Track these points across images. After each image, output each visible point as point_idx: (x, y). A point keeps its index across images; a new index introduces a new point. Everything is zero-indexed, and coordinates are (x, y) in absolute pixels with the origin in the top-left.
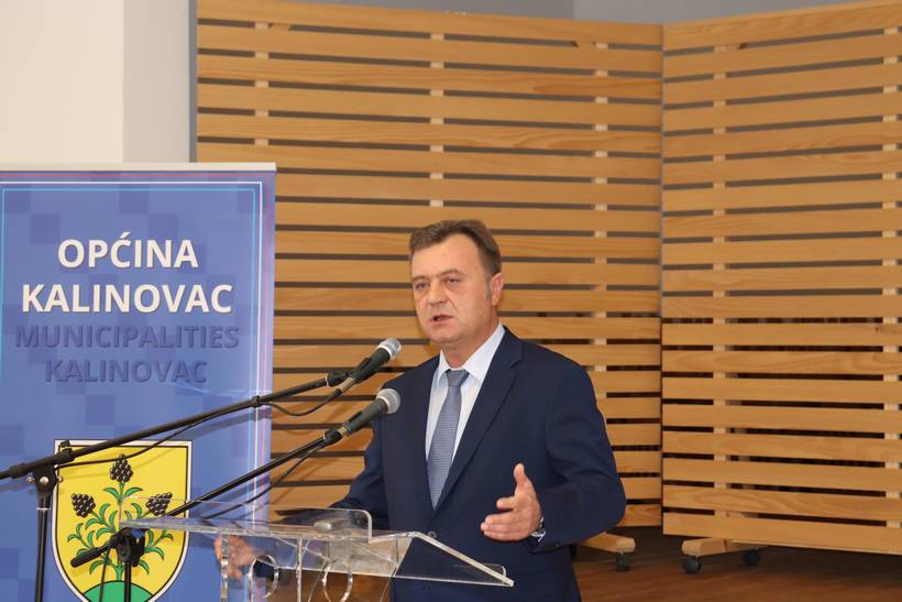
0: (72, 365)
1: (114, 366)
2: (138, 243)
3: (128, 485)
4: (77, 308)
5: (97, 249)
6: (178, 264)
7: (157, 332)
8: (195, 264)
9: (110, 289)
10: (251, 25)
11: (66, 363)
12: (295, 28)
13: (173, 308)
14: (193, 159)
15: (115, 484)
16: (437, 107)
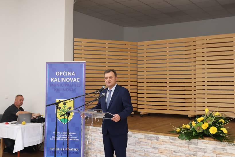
0: (58, 89)
1: (63, 89)
2: (67, 72)
3: (66, 105)
4: (58, 81)
5: (61, 73)
6: (72, 75)
7: (69, 84)
8: (74, 75)
9: (63, 79)
10: (82, 42)
11: (57, 89)
12: (87, 42)
13: (72, 81)
14: (73, 61)
15: (64, 105)
16: (107, 53)
